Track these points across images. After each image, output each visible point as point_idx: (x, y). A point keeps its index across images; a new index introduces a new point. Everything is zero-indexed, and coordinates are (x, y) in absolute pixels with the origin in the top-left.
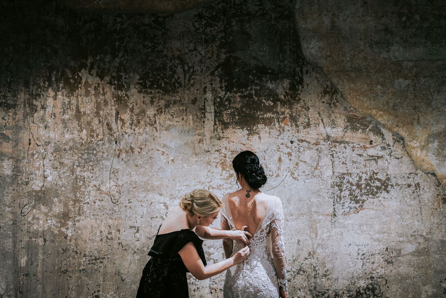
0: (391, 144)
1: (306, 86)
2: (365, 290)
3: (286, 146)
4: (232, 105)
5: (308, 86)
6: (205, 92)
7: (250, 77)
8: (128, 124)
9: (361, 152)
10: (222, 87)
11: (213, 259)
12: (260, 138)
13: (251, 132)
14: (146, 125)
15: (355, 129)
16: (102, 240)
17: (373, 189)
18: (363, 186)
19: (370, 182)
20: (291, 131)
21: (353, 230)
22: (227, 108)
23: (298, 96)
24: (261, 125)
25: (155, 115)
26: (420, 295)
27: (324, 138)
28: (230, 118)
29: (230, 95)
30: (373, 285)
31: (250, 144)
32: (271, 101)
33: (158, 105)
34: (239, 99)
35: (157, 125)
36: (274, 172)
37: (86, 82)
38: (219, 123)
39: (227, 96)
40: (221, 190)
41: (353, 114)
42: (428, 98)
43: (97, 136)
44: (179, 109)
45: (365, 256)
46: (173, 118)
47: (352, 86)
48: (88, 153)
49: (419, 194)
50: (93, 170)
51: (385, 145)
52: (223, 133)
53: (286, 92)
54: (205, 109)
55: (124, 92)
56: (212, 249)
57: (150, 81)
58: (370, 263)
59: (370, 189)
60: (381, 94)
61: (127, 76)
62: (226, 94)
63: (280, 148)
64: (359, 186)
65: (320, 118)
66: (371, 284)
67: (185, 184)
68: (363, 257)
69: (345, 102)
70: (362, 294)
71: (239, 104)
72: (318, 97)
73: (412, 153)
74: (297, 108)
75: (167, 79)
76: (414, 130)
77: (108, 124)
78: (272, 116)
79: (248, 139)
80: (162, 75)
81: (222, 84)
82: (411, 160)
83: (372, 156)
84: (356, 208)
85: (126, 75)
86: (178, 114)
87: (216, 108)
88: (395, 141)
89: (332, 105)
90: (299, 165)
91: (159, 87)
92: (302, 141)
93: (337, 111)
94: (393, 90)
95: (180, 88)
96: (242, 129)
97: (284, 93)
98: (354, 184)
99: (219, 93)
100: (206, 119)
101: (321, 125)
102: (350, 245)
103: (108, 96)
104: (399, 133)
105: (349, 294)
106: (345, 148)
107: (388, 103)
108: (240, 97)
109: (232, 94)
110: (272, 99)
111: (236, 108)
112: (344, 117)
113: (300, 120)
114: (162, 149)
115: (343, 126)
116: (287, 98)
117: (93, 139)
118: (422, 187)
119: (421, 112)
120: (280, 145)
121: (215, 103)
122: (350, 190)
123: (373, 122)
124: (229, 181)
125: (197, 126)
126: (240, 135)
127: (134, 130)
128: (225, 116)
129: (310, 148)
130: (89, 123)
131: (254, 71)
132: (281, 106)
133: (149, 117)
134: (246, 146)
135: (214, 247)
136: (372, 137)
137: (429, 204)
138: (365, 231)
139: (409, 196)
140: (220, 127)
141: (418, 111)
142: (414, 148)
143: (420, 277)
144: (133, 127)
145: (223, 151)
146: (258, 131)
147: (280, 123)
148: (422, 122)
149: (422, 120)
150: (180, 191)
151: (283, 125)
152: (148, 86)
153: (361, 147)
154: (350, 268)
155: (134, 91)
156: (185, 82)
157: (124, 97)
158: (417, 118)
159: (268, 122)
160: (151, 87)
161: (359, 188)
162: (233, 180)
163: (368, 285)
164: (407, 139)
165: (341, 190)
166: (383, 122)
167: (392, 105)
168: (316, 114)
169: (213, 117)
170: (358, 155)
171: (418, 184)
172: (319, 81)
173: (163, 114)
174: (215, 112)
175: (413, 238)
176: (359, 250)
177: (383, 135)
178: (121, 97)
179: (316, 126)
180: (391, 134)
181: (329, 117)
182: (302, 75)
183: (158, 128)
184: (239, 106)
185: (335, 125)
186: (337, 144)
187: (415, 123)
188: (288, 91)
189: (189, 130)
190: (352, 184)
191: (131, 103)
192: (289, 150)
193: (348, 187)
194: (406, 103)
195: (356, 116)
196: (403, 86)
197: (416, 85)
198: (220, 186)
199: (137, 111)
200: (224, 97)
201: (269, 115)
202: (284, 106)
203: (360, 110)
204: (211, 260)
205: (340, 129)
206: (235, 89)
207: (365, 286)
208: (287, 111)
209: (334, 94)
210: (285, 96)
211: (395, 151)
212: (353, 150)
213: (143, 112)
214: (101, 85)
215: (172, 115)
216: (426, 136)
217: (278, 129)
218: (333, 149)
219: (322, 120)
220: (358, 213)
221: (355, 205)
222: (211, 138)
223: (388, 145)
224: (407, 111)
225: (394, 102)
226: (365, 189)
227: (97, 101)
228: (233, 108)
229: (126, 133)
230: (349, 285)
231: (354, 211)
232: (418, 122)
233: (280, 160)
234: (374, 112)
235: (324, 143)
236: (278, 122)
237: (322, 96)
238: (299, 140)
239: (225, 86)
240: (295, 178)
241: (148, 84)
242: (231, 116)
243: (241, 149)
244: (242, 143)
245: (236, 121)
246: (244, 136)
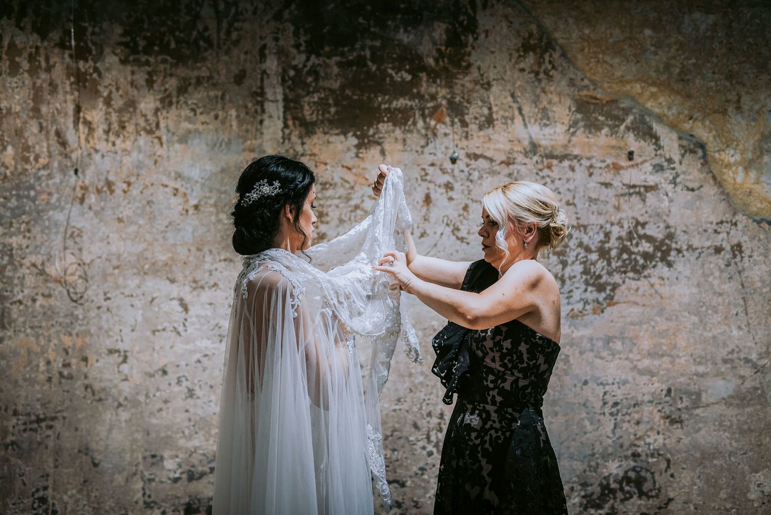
0: (676, 158)
1: (483, 36)
2: (620, 483)
3: (441, 169)
4: (321, 83)
5: (487, 36)
6: (263, 56)
7: (361, 20)
8: (99, 132)
9: (607, 177)
10: (300, 45)
12: (383, 152)
13: (363, 140)
14: (138, 133)
15: (593, 127)
16: (49, 380)
17: (635, 259)
18: (614, 253)
19: (629, 244)
20: (451, 137)
21: (592, 350)
22: (311, 89)
23: (466, 58)
24: (386, 125)
25: (157, 110)
26: (745, 494)
27: (524, 149)
28: (318, 111)
29: (317, 62)
30: (638, 472)
31: (361, 166)
32: (406, 71)
33: (163, 88)
34: (336, 70)
35: (162, 132)
36: (415, 226)
37: (12, 45)
38: (294, 124)
39: (310, 64)
41: (590, 93)
42: (760, 54)
43: (37, 159)
44: (208, 96)
45: (619, 407)
46: (195, 114)
47: (587, 31)
48: (19, 197)
49: (740, 268)
50: (29, 231)
51: (663, 160)
52: (303, 144)
53: (439, 50)
54: (262, 94)
55: (91, 63)
57: (145, 38)
58: (632, 422)
59: (629, 259)
60: (653, 49)
61: (97, 30)
62: (308, 59)
63: (427, 174)
64: (604, 253)
65: (515, 106)
66: (634, 469)
67: (222, 257)
68: (614, 410)
69: (571, 69)
70: (613, 491)
71: (336, 81)
72: (510, 60)
73: (725, 177)
74: (463, 86)
75: (181, 32)
76: (729, 126)
77: (58, 134)
78: (409, 103)
79: (357, 156)
80: (170, 23)
81: (299, 38)
82: (722, 193)
83: (634, 186)
84: (598, 302)
85: (94, 26)
86: (205, 106)
87: (287, 91)
88: (686, 151)
89: (542, 76)
90: (470, 210)
91: (165, 49)
92: (476, 157)
93: (552, 89)
94: (680, 38)
95: (210, 51)
96: (345, 134)
97: (434, 52)
98: (593, 248)
99: (294, 58)
100: (265, 116)
101: (518, 120)
102: (586, 383)
103: (58, 72)
104: (694, 133)
105: (585, 491)
106: (572, 169)
107: (667, 67)
108: (339, 64)
109: (321, 59)
110: (407, 67)
111: (330, 90)
112: (568, 102)
113: (471, 110)
114: (172, 184)
115: (566, 122)
116: (441, 63)
117: (28, 167)
118: (747, 252)
119: (744, 85)
120: (426, 167)
121: (284, 81)
122: (584, 263)
123: (634, 111)
125: (247, 131)
126: (340, 147)
127: (114, 144)
128: (307, 107)
129: (493, 173)
130: (19, 133)
131: (369, 8)
132: (428, 81)
133: (145, 116)
134: (354, 171)
136: (632, 142)
137: (764, 290)
138: (620, 353)
139: (717, 274)
140: (297, 133)
141: (738, 83)
142: (728, 166)
143: (745, 453)
144: (112, 138)
146: (380, 138)
147: (428, 120)
148: (746, 108)
149: (746, 101)
150: (214, 273)
151: (433, 123)
152: (140, 48)
153: (608, 166)
154: (585, 433)
155: (111, 60)
156: (219, 37)
157: (91, 75)
158: (735, 98)
159: (401, 118)
160: (147, 51)
161: (604, 258)
163: (626, 472)
164: (712, 146)
165: (564, 264)
166: (657, 110)
167: (677, 70)
168: (506, 98)
169: (281, 110)
170: (602, 184)
171: (739, 245)
172: (511, 23)
173: (174, 107)
174: (286, 99)
175: (729, 366)
176: (605, 393)
177: (657, 139)
178: (86, 73)
179: (506, 124)
180: (674, 136)
181: (536, 101)
182: (475, 12)
183: (164, 138)
184: (336, 85)
185: (548, 119)
186: (555, 162)
187: (730, 109)
188: (443, 48)
189: (230, 140)
190: (588, 250)
191: (106, 87)
192: (447, 178)
193: (580, 257)
194: (709, 65)
195: (596, 98)
196: (703, 27)
197: (733, 24)
199: (118, 103)
200: (305, 66)
201: (401, 102)
202: (435, 82)
203: (606, 85)
205: (560, 129)
206: (327, 49)
207: (621, 474)
208: (443, 92)
209: (545, 51)
210: (436, 60)
211: (684, 173)
212: (591, 175)
213: (131, 104)
214: (42, 51)
215: (193, 110)
216: (756, 138)
217: (423, 131)
218: (546, 172)
219: (520, 110)
220: (602, 312)
221: (595, 295)
223: (670, 161)
224: (713, 84)
225: (682, 63)
226: (619, 258)
227: (34, 84)
228: (324, 89)
229: (97, 151)
230: (585, 471)
231: (594, 309)
232: (739, 108)
233: (428, 199)
234: (638, 87)
235: (526, 161)
236: (424, 116)
237: (520, 56)
238: (468, 156)
239: (306, 42)
240: (462, 239)
241: (142, 43)
242: (319, 108)
243: (342, 178)
244: (345, 164)
245: (331, 118)
246: (349, 150)
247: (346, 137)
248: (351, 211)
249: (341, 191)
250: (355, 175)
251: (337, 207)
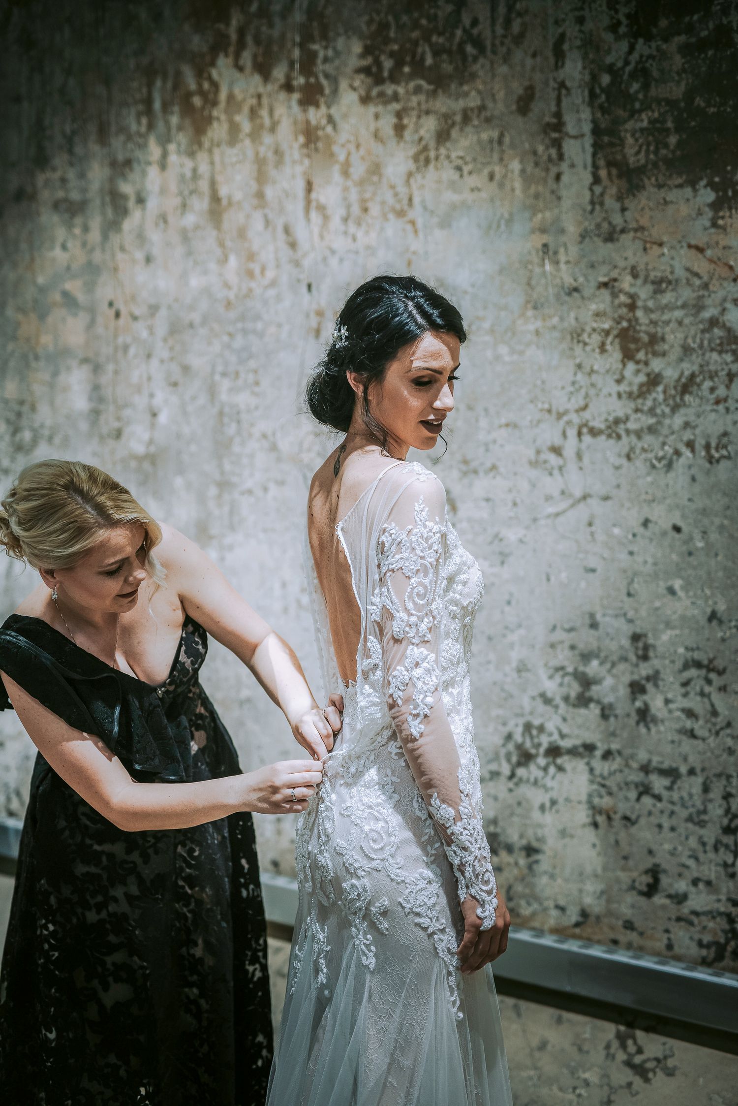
4: (653, 92)
6: (559, 55)
8: (336, 222)
10: (619, 23)
11: (598, 702)
13: (726, 192)
14: (385, 217)
22: (637, 105)
25: (410, 175)
28: (648, 145)
29: (646, 51)
31: (722, 243)
33: (416, 137)
34: (678, 61)
35: (416, 213)
37: (231, 97)
38: (609, 174)
39: (634, 57)
40: (619, 437)
43: (263, 270)
44: (479, 142)
46: (461, 176)
48: (245, 332)
50: (257, 383)
52: (623, 210)
54: (559, 126)
55: (323, 109)
56: (595, 663)
57: (392, 55)
61: (330, 53)
62: (632, 48)
67: (503, 421)
71: (678, 82)
75: (440, 34)
77: (287, 230)
79: (714, 225)
80: (424, 22)
81: (617, 11)
85: (326, 48)
86: (475, 160)
87: (599, 115)
91: (419, 70)
95: (481, 60)
96: (693, 184)
99: (609, 51)
100: (564, 166)
103: (285, 129)
108: (685, 50)
109: (654, 45)
111: (669, 102)
117: (253, 285)
121: (593, 95)
124: (649, 403)
125: (537, 196)
126: (684, 210)
127: (354, 239)
128: (630, 140)
130: (242, 234)
133: (393, 187)
134: (709, 253)
135: (602, 655)
140: (613, 190)
144: (352, 229)
145: (626, 283)
150: (491, 447)
152: (386, 74)
155: (349, 99)
156: (493, 32)
157: (323, 129)
160: (394, 78)
162: (661, 397)
169: (589, 150)
173: (431, 167)
174: (596, 131)
178: (317, 128)
183: (420, 222)
184: (677, 90)
189: (511, 214)
191: (343, 146)
198: (617, 421)
199: (358, 170)
200: (627, 63)
204: (592, 705)
206: (663, 23)
213: (376, 169)
214: (265, 101)
215: (459, 169)
222: (583, 236)
227: (257, 154)
228: (659, 101)
229: (333, 252)
239: (628, 16)
241: (388, 64)
242: (651, 138)
243: (688, 269)
244: (693, 242)
245: (670, 156)
246: (700, 213)
247: (695, 190)
248: (703, 331)
249: (687, 294)
250: (711, 261)
251: (680, 323)
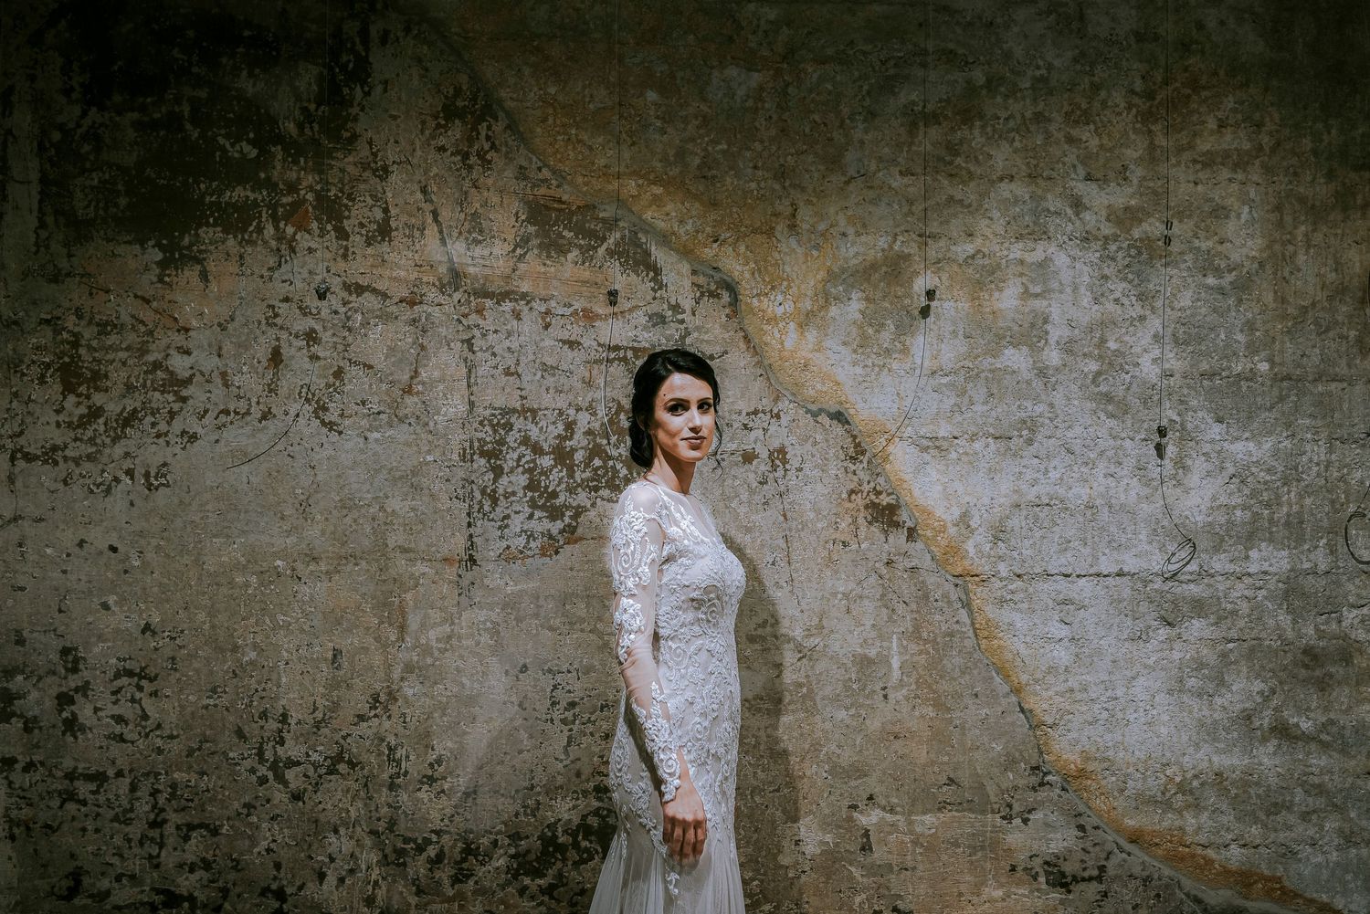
0: (687, 304)
1: (379, 89)
2: (574, 834)
3: (300, 308)
4: (104, 156)
5: (385, 90)
6: (7, 105)
7: (176, 53)
9: (574, 332)
10: (72, 89)
11: (21, 716)
12: (204, 276)
13: (173, 254)
15: (553, 248)
17: (613, 467)
18: (579, 456)
19: (605, 442)
20: (319, 254)
21: (536, 615)
22: (88, 165)
23: (350, 125)
24: (211, 230)
26: (775, 857)
27: (440, 279)
28: (98, 202)
29: (99, 119)
30: (603, 818)
31: (168, 297)
32: (249, 141)
34: (131, 134)
36: (254, 400)
38: (56, 220)
39: (87, 122)
40: (56, 463)
41: (551, 192)
42: (831, 139)
45: (577, 710)
47: (552, 90)
49: (782, 488)
51: (665, 306)
52: (70, 256)
53: (305, 110)
56: (20, 678)
58: (597, 736)
59: (605, 467)
60: (659, 124)
62: (84, 114)
63: (276, 315)
64: (562, 456)
65: (428, 207)
66: (596, 813)
68: (569, 715)
69: (523, 151)
70: (561, 848)
71: (130, 153)
72: (422, 132)
73: (767, 339)
74: (342, 170)
76: (776, 255)
78: (252, 196)
79: (161, 280)
81: (70, 79)
82: (759, 364)
83: (617, 348)
84: (551, 537)
87: (48, 166)
88: (702, 294)
89: (473, 160)
90: (347, 378)
92: (360, 290)
93: (490, 182)
94: (704, 107)
96: (142, 243)
97: (297, 112)
98: (546, 448)
99: (61, 112)
100: (7, 207)
101: (432, 230)
102: (524, 668)
104: (720, 265)
105: (517, 846)
106: (518, 317)
107: (681, 154)
108: (137, 126)
109: (107, 115)
110: (251, 135)
111: (119, 167)
112: (516, 205)
113: (354, 212)
115: (510, 237)
116: (307, 131)
118: (795, 463)
119: (803, 189)
120: (277, 303)
121: (41, 148)
122: (530, 471)
123: (621, 224)
124: (89, 433)
126: (132, 264)
129: (386, 317)
131: (191, 33)
132: (284, 160)
134: (155, 304)
135: (28, 670)
136: (619, 278)
137: (819, 525)
138: (582, 620)
139: (745, 496)
140: (61, 237)
141: (794, 186)
142: (773, 320)
143: (778, 790)
145: (71, 322)
146: (200, 252)
147: (282, 225)
148: (805, 226)
149: (805, 216)
151: (290, 230)
153: (575, 313)
154: (520, 752)
158: (790, 210)
159: (238, 221)
161: (564, 465)
162: (102, 428)
163: (584, 817)
164: (747, 287)
165: (498, 472)
166: (661, 225)
167: (697, 161)
168: (412, 193)
169: (36, 197)
170: (564, 342)
171: (782, 451)
172: (427, 70)
174: (44, 180)
175: (757, 646)
176: (555, 687)
177: (657, 271)
179: (411, 236)
180: (685, 268)
181: (462, 201)
182: (367, 50)
184: (128, 159)
185: (481, 231)
186: (489, 303)
187: (779, 228)
188: (312, 107)
190: (537, 450)
192: (310, 323)
193: (524, 460)
194: (748, 154)
195: (560, 201)
196: (741, 92)
197: (790, 90)
198: (55, 448)
200: (78, 126)
201: (239, 193)
202: (296, 162)
203: (580, 180)
204: (14, 720)
205: (500, 249)
206: (117, 98)
207: (576, 820)
208: (309, 179)
209: (481, 119)
210: (300, 127)
211: (698, 329)
212: (547, 327)
216: (819, 277)
217: (273, 243)
218: (474, 318)
219: (435, 214)
220: (557, 553)
221: (547, 525)
222: (26, 274)
223: (676, 308)
224: (753, 185)
225: (706, 150)
226: (587, 466)
228: (110, 166)
230: (517, 815)
231: (543, 548)
232: (793, 227)
233: (276, 358)
234: (631, 186)
235: (441, 299)
236: (275, 219)
237: (439, 126)
238: (347, 287)
239: (82, 85)
240: (330, 426)
242: (100, 196)
243: (133, 316)
244: (139, 294)
245: (120, 215)
246: (147, 269)
247: (144, 249)
248: (145, 372)
249: (132, 338)
250: (156, 311)
251: (124, 364)
